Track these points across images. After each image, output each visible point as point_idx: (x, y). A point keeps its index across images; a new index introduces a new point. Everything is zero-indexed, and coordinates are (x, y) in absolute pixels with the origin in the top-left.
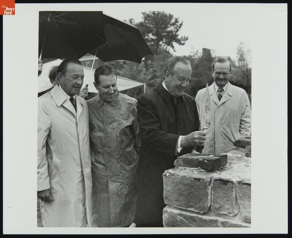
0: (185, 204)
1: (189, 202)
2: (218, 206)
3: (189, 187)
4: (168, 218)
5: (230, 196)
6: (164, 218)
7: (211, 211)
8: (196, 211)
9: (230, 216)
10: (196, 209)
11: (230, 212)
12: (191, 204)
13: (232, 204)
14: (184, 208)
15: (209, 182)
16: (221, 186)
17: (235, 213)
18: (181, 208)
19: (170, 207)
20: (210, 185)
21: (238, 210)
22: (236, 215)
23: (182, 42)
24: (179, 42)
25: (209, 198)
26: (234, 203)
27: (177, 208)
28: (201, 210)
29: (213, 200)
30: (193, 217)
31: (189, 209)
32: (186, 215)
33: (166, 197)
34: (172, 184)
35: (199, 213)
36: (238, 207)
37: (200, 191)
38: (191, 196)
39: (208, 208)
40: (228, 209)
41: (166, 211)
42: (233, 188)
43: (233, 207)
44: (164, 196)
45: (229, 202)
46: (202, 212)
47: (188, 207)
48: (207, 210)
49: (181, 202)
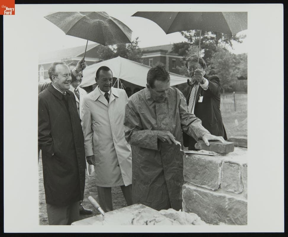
0: (200, 182)
1: (203, 180)
2: (226, 184)
3: (203, 167)
4: (186, 193)
5: (236, 177)
6: (183, 192)
7: (221, 188)
8: (209, 188)
9: (236, 194)
10: (209, 186)
11: (236, 190)
12: (205, 182)
13: (237, 183)
14: (199, 185)
15: (219, 164)
16: (229, 168)
17: (239, 191)
18: (197, 185)
19: (189, 184)
20: (220, 166)
21: (243, 188)
22: (241, 193)
23: (240, 40)
24: (237, 40)
25: (220, 177)
26: (239, 182)
27: (194, 185)
28: (212, 187)
29: (223, 179)
30: (206, 193)
31: (203, 186)
32: (200, 191)
33: (185, 176)
34: (190, 165)
35: (211, 190)
36: (242, 187)
37: (212, 171)
38: (205, 175)
39: (218, 186)
40: (234, 187)
41: (185, 187)
42: (238, 169)
43: (238, 186)
44: (184, 174)
45: (235, 181)
46: (213, 189)
47: (202, 184)
48: (217, 187)
49: (197, 180)
